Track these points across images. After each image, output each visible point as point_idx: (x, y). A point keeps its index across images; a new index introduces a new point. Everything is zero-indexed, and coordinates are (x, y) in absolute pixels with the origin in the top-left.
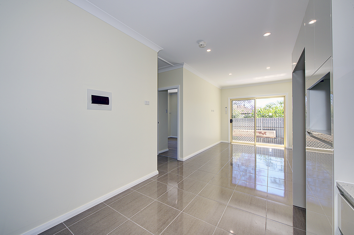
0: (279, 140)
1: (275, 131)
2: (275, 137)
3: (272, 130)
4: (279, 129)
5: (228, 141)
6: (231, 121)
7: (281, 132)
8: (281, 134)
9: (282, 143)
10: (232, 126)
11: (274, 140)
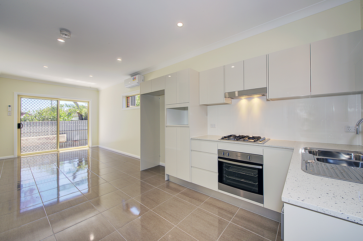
0: (69, 144)
1: (65, 135)
2: (66, 141)
3: (62, 134)
4: (69, 132)
5: (13, 155)
6: (19, 126)
7: (71, 135)
8: (72, 136)
9: (72, 145)
10: (21, 133)
11: (65, 144)
